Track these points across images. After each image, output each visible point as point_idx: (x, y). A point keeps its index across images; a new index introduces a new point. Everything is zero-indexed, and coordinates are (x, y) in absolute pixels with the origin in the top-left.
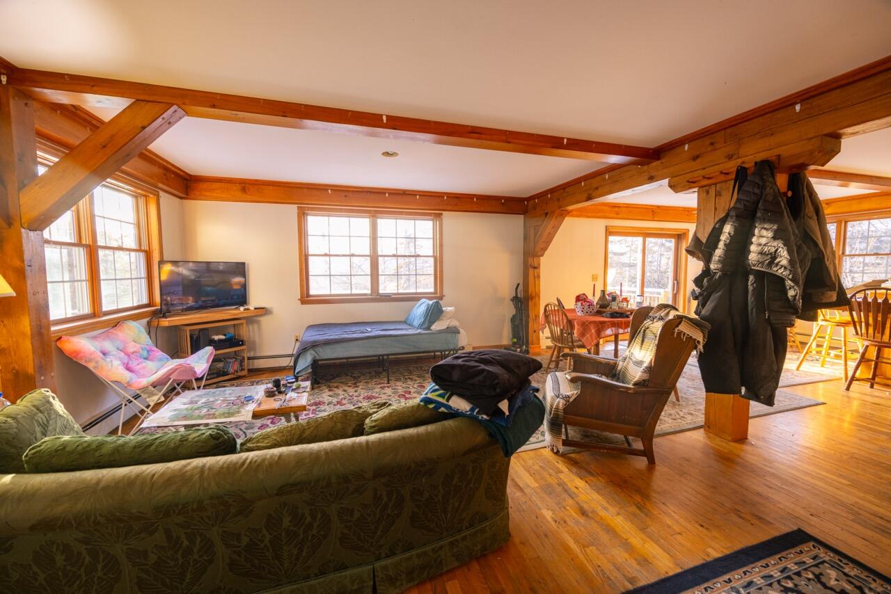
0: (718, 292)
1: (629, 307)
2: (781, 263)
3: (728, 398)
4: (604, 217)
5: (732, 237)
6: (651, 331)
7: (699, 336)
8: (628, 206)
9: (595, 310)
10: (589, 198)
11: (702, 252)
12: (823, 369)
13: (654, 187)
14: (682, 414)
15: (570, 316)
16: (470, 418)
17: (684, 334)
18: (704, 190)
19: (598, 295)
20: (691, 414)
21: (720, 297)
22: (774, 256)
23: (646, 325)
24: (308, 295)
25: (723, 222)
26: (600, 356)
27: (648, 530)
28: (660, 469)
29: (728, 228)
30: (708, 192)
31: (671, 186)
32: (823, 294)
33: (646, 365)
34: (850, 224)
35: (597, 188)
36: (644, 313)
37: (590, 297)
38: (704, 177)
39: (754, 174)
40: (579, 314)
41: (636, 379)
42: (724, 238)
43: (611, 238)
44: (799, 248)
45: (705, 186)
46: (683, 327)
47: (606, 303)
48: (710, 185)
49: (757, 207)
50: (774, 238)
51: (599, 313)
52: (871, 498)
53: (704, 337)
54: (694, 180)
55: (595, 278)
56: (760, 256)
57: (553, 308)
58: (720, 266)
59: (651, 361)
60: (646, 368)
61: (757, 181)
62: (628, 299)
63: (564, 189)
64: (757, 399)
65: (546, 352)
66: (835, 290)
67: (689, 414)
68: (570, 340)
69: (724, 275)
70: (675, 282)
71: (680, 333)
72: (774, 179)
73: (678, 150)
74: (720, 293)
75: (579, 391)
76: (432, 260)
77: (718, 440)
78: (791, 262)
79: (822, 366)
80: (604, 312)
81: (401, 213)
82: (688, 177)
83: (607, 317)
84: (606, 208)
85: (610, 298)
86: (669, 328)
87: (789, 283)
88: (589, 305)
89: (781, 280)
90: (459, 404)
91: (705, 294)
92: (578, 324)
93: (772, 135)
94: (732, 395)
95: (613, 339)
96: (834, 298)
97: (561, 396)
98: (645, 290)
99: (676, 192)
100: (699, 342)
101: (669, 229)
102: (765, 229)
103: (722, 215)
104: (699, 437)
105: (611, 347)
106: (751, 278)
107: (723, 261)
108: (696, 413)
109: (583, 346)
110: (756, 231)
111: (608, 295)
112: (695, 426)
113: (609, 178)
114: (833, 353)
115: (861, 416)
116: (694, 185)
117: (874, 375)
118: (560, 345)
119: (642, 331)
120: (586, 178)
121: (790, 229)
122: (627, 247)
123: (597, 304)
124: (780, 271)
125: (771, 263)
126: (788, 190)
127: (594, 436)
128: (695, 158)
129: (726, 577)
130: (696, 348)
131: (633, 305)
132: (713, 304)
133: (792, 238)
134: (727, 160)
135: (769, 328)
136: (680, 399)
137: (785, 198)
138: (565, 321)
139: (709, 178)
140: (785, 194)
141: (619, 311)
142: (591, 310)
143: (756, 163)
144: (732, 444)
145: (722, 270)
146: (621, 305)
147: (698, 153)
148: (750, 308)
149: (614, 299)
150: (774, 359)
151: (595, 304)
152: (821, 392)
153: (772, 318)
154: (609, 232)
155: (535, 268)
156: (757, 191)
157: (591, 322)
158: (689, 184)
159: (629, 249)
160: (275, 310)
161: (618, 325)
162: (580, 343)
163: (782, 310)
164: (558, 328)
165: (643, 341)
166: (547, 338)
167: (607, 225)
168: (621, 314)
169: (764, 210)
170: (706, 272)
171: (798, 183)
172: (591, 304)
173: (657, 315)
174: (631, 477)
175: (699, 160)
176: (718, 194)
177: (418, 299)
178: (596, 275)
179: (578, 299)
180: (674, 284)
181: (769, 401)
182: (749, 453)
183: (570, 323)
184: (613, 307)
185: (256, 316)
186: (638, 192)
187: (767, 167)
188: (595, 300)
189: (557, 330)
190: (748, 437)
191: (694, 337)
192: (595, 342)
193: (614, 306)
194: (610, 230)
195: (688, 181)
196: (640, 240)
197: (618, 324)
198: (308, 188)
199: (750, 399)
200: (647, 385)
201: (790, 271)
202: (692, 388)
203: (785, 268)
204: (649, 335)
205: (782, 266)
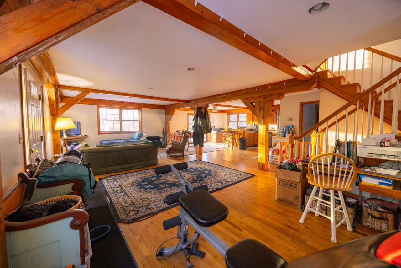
9: (181, 134)
10: (179, 108)
16: (152, 143)
19: (182, 130)
24: (100, 132)
34: (239, 114)
35: (180, 106)
37: (180, 131)
43: (189, 116)
57: (171, 134)
75: (172, 146)
76: (139, 122)
81: (129, 108)
86: (185, 134)
88: (179, 133)
90: (150, 141)
93: (201, 103)
97: (169, 147)
128: (194, 104)
130: (189, 137)
144: (199, 155)
155: (168, 124)
157: (179, 136)
160: (89, 136)
177: (135, 133)
179: (177, 131)
185: (84, 138)
194: (189, 114)
198: (101, 101)
200: (182, 144)
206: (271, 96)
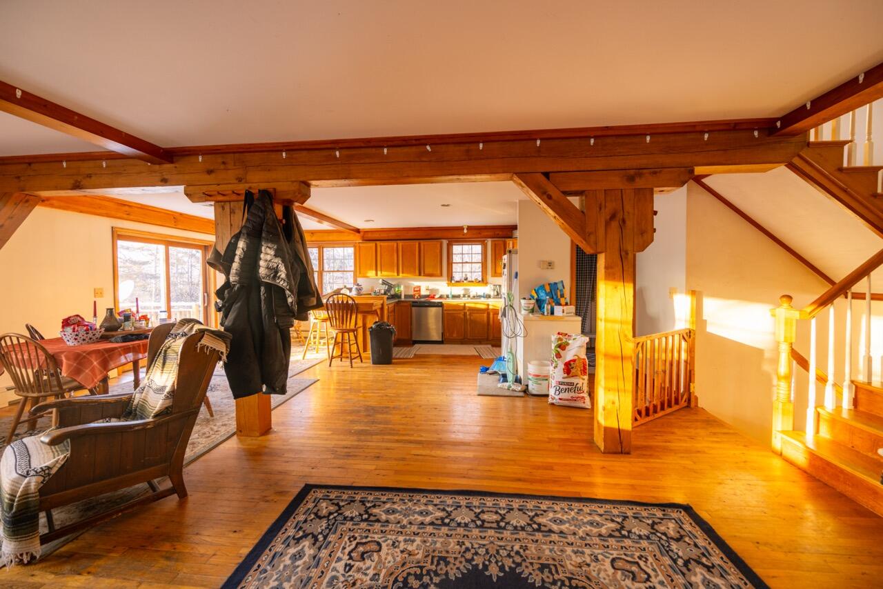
0: (237, 303)
1: (150, 325)
2: (282, 277)
3: (254, 398)
4: (108, 216)
5: (245, 253)
6: (173, 350)
7: (222, 347)
8: (143, 207)
9: (98, 335)
10: (77, 186)
11: (222, 264)
12: (317, 355)
13: (170, 191)
14: (215, 428)
15: (51, 349)
17: (208, 347)
18: (220, 205)
19: (102, 315)
20: (225, 425)
21: (240, 308)
22: (276, 271)
23: (167, 345)
25: (237, 237)
26: (110, 394)
27: (179, 576)
28: (193, 497)
29: (241, 244)
30: (223, 208)
31: (187, 194)
32: (309, 300)
33: (168, 389)
35: (89, 176)
36: (165, 331)
37: (89, 318)
38: (219, 193)
39: (258, 199)
40: (70, 344)
41: (157, 409)
42: (239, 252)
43: (120, 243)
44: (292, 265)
45: (221, 202)
46: (206, 341)
47: (116, 324)
48: (225, 202)
49: (262, 228)
50: (276, 256)
51: (104, 338)
52: (342, 437)
53: (227, 347)
54: (210, 193)
55: (98, 293)
56: (267, 270)
57: (15, 342)
58: (237, 278)
59: (174, 383)
60: (168, 393)
61: (260, 206)
62: (149, 317)
63: (30, 164)
64: (275, 392)
65: (9, 411)
66: (314, 296)
67: (222, 425)
68: (55, 383)
69: (242, 287)
70: (206, 294)
71: (203, 347)
72: (273, 208)
73: (192, 159)
74: (239, 304)
75: (69, 452)
77: (249, 441)
78: (287, 275)
79: (317, 352)
80: (113, 336)
82: (204, 189)
83: (117, 342)
84: (111, 204)
85: (123, 318)
86: (191, 344)
87: (288, 292)
88: (87, 330)
89: (282, 290)
91: (227, 305)
92: (67, 358)
93: (269, 170)
94: (257, 395)
95: (132, 368)
96: (315, 303)
97: (32, 473)
98: (172, 304)
99: (193, 202)
100: (222, 353)
101: (194, 240)
102: (269, 247)
103: (238, 231)
104: (233, 444)
105: (130, 378)
106: (262, 289)
107: (239, 274)
108: (230, 422)
109: (80, 387)
110: (263, 248)
111: (119, 314)
112: (230, 434)
113: (107, 167)
114: (322, 341)
115: (339, 383)
116: (209, 198)
117: (342, 352)
118: (35, 395)
119: (163, 352)
120: (70, 158)
121: (285, 249)
122: (151, 255)
123: (101, 327)
124: (281, 283)
125: (275, 276)
126: (284, 218)
127: (103, 503)
128: (210, 172)
129: (255, 566)
130: (220, 359)
131: (154, 323)
132: (235, 314)
133: (287, 256)
134: (237, 181)
135: (278, 331)
136: (214, 413)
137: (281, 224)
138: (42, 357)
139: (224, 195)
140: (281, 221)
141: (136, 332)
142: (90, 335)
143: (259, 191)
144: (260, 438)
145: (239, 282)
146: (137, 325)
147: (212, 168)
148: (263, 315)
149: (127, 318)
150: (283, 355)
151: (98, 327)
152: (318, 372)
153: (279, 321)
154: (117, 235)
156: (261, 215)
157: (90, 353)
158: (206, 197)
159: (153, 258)
161: (135, 350)
162: (75, 384)
163: (284, 314)
164: (30, 371)
165: (164, 364)
166: (9, 389)
167: (114, 225)
168: (140, 336)
169: (267, 232)
170: (227, 285)
171: (288, 214)
172: (89, 328)
173: (180, 331)
174: (157, 528)
175: (213, 175)
176: (232, 212)
178: (102, 289)
179: (67, 323)
180: (204, 297)
181: (283, 391)
182: (274, 441)
183: (54, 360)
184: (126, 329)
186: (150, 192)
187: (268, 196)
188: (98, 322)
189: (29, 374)
190: (272, 427)
191: (217, 349)
192: (99, 377)
193: (129, 327)
194: (119, 233)
195: (204, 193)
196: (162, 248)
197: (134, 348)
199: (271, 393)
200: (171, 412)
201: (288, 283)
202: (226, 398)
203: (284, 281)
204: (171, 354)
205: (282, 279)
206: (655, 173)
